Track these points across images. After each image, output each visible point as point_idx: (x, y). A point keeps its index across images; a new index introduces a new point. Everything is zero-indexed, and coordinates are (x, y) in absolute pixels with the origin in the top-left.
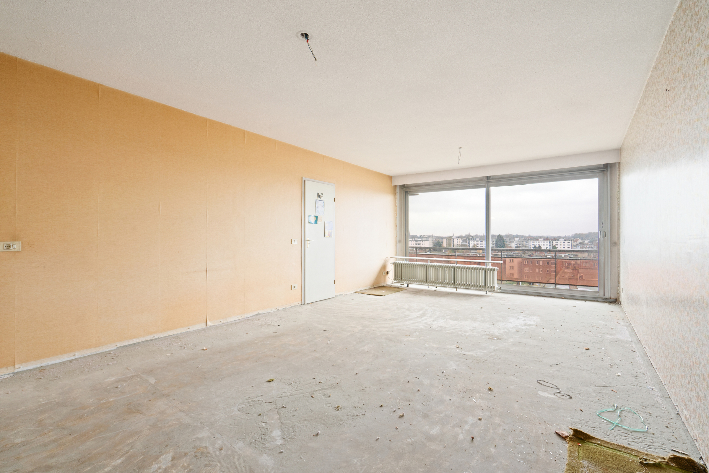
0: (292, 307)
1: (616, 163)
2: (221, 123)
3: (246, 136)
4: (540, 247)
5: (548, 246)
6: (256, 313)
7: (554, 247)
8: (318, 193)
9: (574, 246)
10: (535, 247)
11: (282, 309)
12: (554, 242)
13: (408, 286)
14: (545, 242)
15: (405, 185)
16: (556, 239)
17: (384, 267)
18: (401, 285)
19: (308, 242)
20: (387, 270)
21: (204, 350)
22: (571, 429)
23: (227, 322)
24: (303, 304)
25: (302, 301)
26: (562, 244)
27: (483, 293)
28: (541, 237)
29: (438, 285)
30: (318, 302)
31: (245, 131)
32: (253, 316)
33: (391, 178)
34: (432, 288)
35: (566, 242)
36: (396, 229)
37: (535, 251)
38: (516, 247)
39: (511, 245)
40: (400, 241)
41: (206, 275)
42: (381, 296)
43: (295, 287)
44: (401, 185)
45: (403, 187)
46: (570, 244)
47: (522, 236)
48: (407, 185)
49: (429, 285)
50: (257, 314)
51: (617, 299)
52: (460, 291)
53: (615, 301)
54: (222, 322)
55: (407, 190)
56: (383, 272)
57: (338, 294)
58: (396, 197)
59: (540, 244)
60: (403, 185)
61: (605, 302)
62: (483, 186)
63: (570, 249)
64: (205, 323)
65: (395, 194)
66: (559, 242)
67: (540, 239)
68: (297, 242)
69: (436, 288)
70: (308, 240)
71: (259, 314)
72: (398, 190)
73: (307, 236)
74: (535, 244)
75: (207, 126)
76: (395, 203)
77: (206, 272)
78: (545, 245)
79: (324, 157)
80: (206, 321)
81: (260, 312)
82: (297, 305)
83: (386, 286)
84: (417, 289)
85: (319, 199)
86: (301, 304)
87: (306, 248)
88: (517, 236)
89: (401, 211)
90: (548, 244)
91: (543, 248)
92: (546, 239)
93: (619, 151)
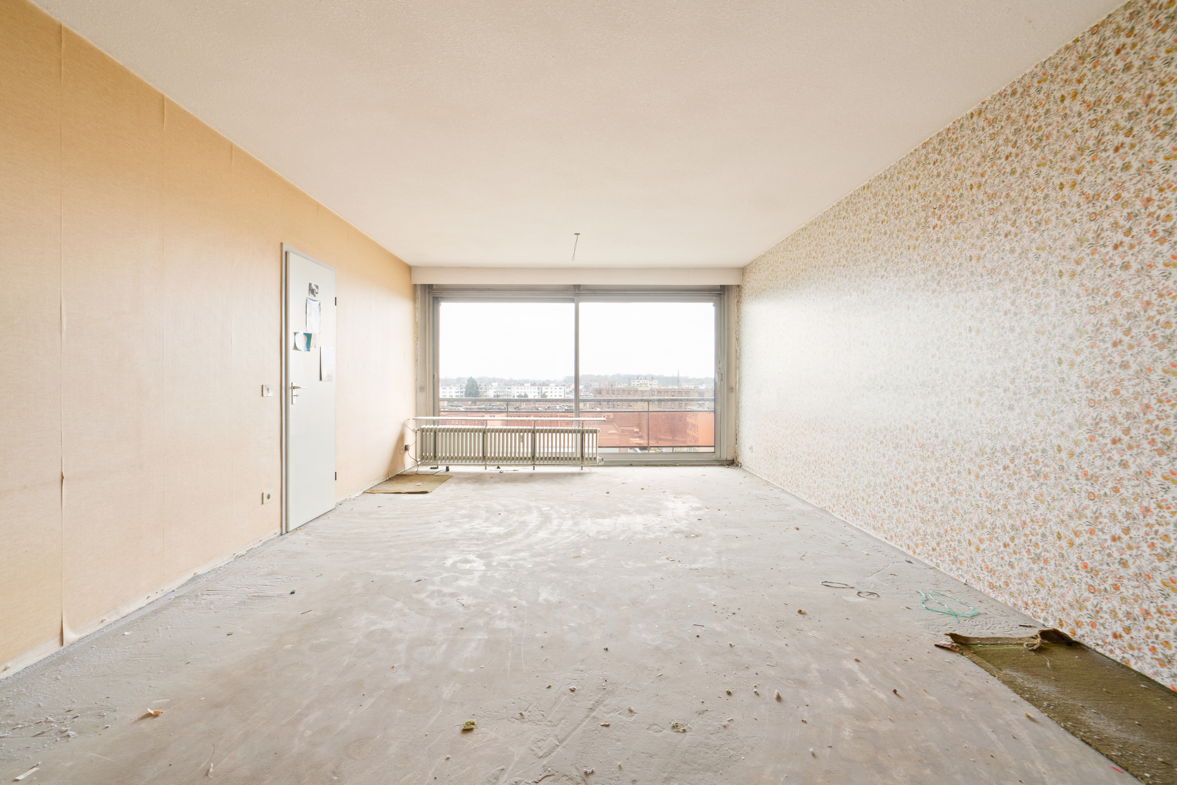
0: (265, 543)
1: (732, 286)
2: (102, 56)
3: (165, 112)
4: (526, 396)
5: (537, 394)
6: (190, 576)
7: (544, 395)
8: (310, 284)
9: (567, 393)
10: (520, 396)
11: (244, 552)
12: (544, 388)
13: (448, 469)
14: (533, 387)
15: (432, 285)
16: (545, 384)
17: (402, 437)
18: (431, 468)
19: (295, 392)
20: (406, 443)
21: (149, 715)
22: (946, 634)
23: (118, 617)
24: (284, 532)
25: (282, 527)
26: (553, 390)
27: (576, 469)
28: (527, 382)
29: (500, 463)
30: (311, 524)
31: (163, 96)
32: (182, 586)
33: (410, 269)
34: (492, 469)
35: (558, 388)
36: (416, 365)
37: (521, 401)
38: (495, 396)
39: (487, 393)
40: (422, 389)
41: (60, 493)
42: (426, 492)
43: (269, 497)
44: (425, 285)
45: (429, 289)
46: (563, 390)
47: (501, 380)
48: (436, 285)
49: (486, 465)
50: (192, 579)
51: (733, 460)
52: (539, 469)
53: (732, 463)
54: (108, 621)
55: (438, 295)
56: (401, 447)
57: (339, 500)
58: (417, 306)
59: (526, 391)
60: (429, 285)
61: (722, 465)
62: (572, 300)
63: (563, 397)
64: (58, 638)
65: (414, 300)
66: (549, 388)
67: (526, 385)
68: (273, 394)
69: (499, 468)
70: (294, 388)
71: (197, 576)
72: (419, 293)
73: (293, 379)
74: (520, 390)
75: (61, 46)
76: (415, 316)
77: (59, 485)
78: (533, 394)
79: (318, 207)
80: (59, 631)
81: (200, 572)
82: (272, 537)
83: (405, 473)
84: (469, 474)
85: (312, 296)
86: (280, 533)
87: (291, 406)
88: (495, 380)
89: (425, 333)
90: (537, 391)
91: (530, 397)
92: (534, 384)
93: (743, 271)
